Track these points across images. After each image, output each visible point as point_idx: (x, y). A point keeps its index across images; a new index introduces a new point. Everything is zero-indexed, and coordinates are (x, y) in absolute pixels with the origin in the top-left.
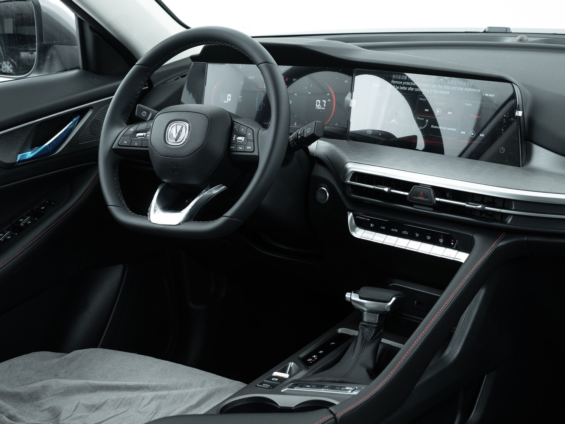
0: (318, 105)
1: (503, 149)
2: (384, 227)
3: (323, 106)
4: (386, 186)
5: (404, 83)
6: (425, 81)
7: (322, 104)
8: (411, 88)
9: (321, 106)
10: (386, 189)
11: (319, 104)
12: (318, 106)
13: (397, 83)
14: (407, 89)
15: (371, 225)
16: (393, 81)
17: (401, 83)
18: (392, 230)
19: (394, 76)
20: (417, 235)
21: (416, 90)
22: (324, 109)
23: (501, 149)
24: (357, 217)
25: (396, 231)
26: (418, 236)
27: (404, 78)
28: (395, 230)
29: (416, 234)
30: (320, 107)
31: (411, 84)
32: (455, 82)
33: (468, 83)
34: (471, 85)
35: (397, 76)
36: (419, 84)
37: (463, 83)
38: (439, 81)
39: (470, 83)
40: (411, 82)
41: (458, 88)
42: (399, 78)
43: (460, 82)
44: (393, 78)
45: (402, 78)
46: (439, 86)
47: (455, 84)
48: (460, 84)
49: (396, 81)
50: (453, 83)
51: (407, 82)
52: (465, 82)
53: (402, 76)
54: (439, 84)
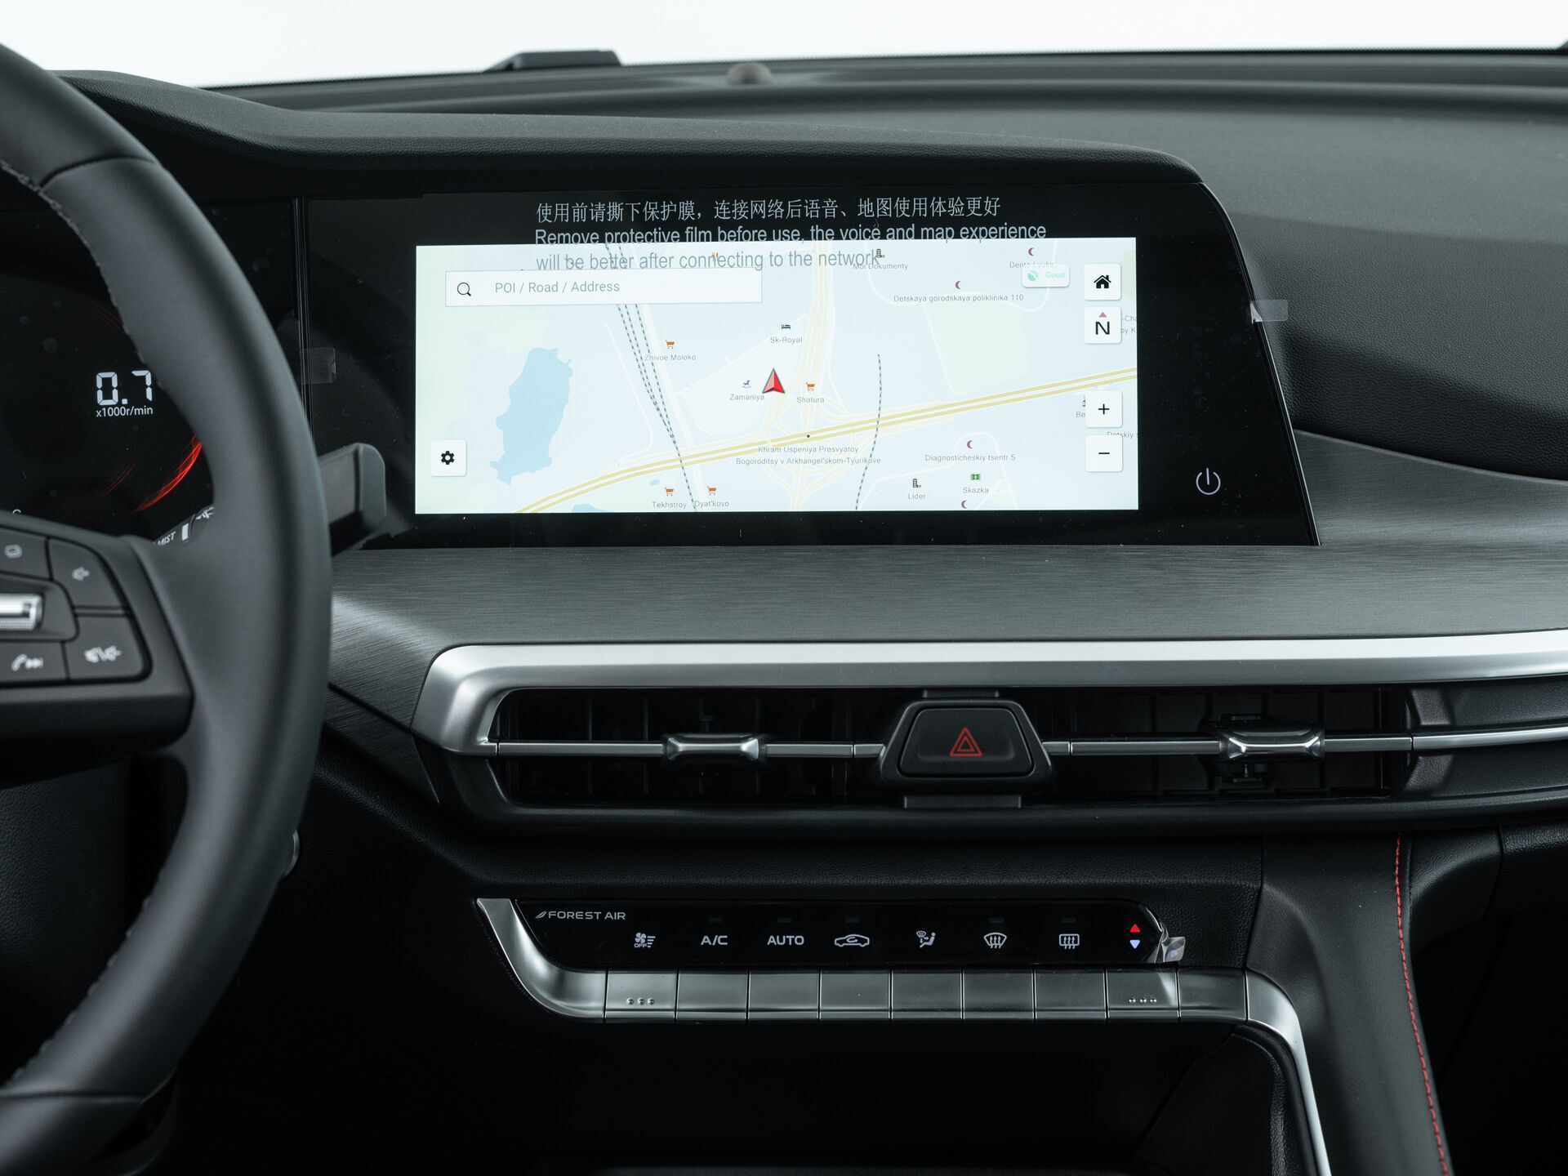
0: (108, 396)
1: (1213, 478)
2: (718, 939)
3: (137, 398)
4: (747, 729)
5: (613, 238)
6: (732, 215)
7: (132, 389)
9: (125, 401)
10: (750, 746)
11: (115, 393)
12: (110, 403)
13: (571, 240)
15: (641, 938)
16: (541, 234)
17: (593, 238)
18: (772, 940)
19: (544, 211)
20: (926, 939)
22: (147, 411)
23: (1204, 476)
24: (542, 915)
25: (799, 940)
26: (930, 943)
27: (606, 216)
28: (790, 937)
29: (921, 934)
30: (119, 404)
31: (650, 237)
32: (903, 205)
33: (974, 203)
34: (992, 209)
35: (562, 211)
36: (700, 233)
37: (945, 206)
38: (809, 211)
39: (983, 204)
40: (652, 231)
41: (922, 230)
42: (576, 218)
43: (929, 204)
44: (542, 218)
45: (594, 214)
46: (812, 230)
47: (900, 213)
48: (929, 210)
49: (559, 235)
50: (894, 211)
51: (629, 232)
52: (959, 203)
53: (594, 208)
54: (814, 222)
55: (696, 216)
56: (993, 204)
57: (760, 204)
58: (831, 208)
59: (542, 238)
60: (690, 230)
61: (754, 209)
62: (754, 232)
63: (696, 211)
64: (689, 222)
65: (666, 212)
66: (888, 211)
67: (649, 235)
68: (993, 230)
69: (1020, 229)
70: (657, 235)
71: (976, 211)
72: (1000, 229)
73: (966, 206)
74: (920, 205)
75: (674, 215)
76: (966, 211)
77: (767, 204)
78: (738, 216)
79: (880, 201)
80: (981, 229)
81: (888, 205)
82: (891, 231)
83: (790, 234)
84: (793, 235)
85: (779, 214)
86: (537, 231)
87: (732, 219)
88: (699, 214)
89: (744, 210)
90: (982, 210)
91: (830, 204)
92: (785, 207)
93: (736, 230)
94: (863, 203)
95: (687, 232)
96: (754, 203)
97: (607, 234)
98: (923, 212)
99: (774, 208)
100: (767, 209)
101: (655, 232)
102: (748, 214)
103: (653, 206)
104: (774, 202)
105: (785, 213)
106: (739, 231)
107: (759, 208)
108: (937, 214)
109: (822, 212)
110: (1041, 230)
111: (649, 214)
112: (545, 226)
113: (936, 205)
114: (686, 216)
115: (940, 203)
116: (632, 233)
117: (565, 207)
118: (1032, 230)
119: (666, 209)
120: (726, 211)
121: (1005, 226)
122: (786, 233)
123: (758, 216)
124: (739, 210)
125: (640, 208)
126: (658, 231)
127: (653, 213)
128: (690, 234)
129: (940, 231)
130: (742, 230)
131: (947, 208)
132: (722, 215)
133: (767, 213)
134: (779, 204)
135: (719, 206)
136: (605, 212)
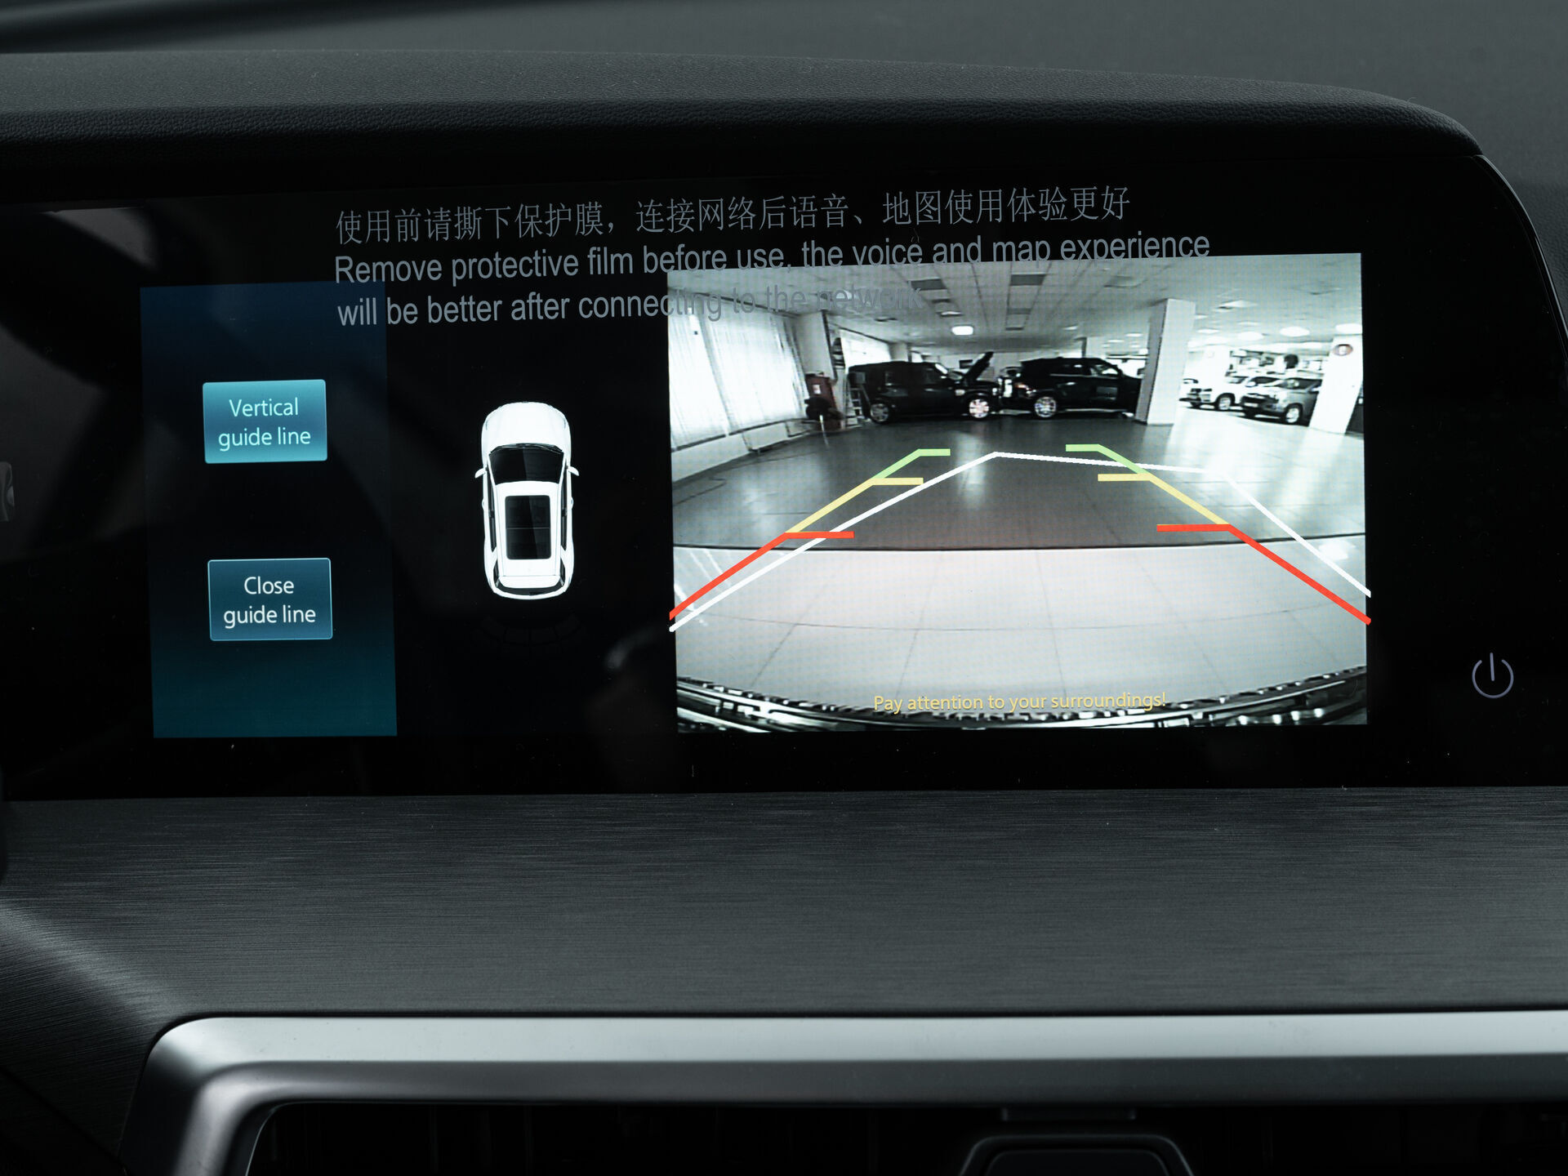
1: (1500, 669)
5: (465, 268)
6: (667, 225)
8: (535, 299)
13: (396, 274)
14: (505, 310)
16: (344, 264)
17: (432, 269)
19: (348, 225)
21: (587, 308)
23: (1484, 671)
27: (453, 231)
31: (528, 266)
32: (960, 203)
33: (1084, 199)
34: (1116, 208)
35: (378, 224)
36: (613, 257)
37: (1035, 203)
38: (798, 216)
39: (1099, 200)
40: (532, 256)
41: (995, 246)
42: (403, 236)
43: (1006, 200)
44: (346, 237)
45: (433, 227)
46: (805, 249)
47: (956, 216)
48: (1007, 212)
49: (375, 265)
50: (945, 213)
51: (492, 258)
52: (1058, 197)
53: (432, 217)
54: (807, 235)
55: (605, 228)
56: (1117, 198)
57: (713, 205)
58: (836, 210)
59: (346, 270)
60: (595, 252)
61: (705, 214)
62: (705, 254)
63: (605, 220)
64: (594, 240)
65: (555, 222)
66: (935, 214)
67: (526, 262)
68: (1118, 244)
69: (1165, 241)
70: (540, 262)
71: (1089, 211)
72: (1130, 242)
73: (1070, 203)
74: (991, 203)
75: (568, 228)
76: (1071, 211)
77: (726, 205)
78: (677, 227)
79: (921, 196)
80: (1096, 243)
81: (934, 204)
82: (941, 249)
83: (766, 257)
84: (771, 258)
85: (747, 222)
86: (338, 259)
87: (666, 231)
88: (611, 225)
89: (687, 215)
90: (1098, 210)
91: (835, 203)
92: (757, 209)
93: (674, 251)
94: (891, 201)
95: (591, 256)
96: (705, 205)
97: (455, 263)
98: (996, 214)
99: (739, 212)
100: (727, 213)
101: (537, 258)
102: (694, 224)
103: (532, 212)
104: (738, 201)
105: (757, 221)
106: (679, 253)
107: (713, 212)
108: (1019, 217)
109: (821, 217)
110: (1202, 242)
111: (525, 227)
112: (350, 249)
113: (1018, 202)
114: (589, 228)
115: (1024, 198)
116: (497, 259)
117: (383, 216)
118: (1186, 242)
119: (554, 217)
120: (657, 218)
121: (1138, 237)
122: (760, 254)
123: (711, 226)
124: (679, 215)
125: (510, 216)
126: (541, 254)
127: (531, 223)
128: (595, 260)
129: (1026, 247)
130: (685, 250)
131: (1037, 208)
132: (649, 226)
133: (727, 221)
134: (745, 203)
135: (645, 210)
136: (452, 225)
